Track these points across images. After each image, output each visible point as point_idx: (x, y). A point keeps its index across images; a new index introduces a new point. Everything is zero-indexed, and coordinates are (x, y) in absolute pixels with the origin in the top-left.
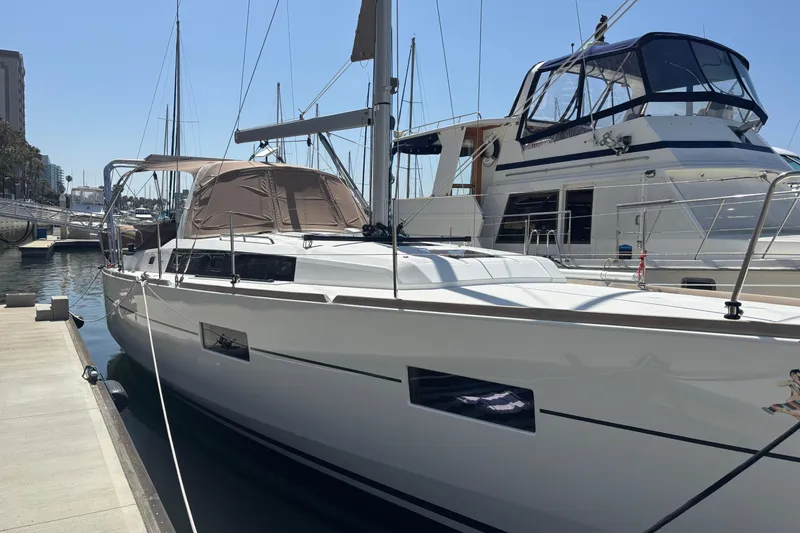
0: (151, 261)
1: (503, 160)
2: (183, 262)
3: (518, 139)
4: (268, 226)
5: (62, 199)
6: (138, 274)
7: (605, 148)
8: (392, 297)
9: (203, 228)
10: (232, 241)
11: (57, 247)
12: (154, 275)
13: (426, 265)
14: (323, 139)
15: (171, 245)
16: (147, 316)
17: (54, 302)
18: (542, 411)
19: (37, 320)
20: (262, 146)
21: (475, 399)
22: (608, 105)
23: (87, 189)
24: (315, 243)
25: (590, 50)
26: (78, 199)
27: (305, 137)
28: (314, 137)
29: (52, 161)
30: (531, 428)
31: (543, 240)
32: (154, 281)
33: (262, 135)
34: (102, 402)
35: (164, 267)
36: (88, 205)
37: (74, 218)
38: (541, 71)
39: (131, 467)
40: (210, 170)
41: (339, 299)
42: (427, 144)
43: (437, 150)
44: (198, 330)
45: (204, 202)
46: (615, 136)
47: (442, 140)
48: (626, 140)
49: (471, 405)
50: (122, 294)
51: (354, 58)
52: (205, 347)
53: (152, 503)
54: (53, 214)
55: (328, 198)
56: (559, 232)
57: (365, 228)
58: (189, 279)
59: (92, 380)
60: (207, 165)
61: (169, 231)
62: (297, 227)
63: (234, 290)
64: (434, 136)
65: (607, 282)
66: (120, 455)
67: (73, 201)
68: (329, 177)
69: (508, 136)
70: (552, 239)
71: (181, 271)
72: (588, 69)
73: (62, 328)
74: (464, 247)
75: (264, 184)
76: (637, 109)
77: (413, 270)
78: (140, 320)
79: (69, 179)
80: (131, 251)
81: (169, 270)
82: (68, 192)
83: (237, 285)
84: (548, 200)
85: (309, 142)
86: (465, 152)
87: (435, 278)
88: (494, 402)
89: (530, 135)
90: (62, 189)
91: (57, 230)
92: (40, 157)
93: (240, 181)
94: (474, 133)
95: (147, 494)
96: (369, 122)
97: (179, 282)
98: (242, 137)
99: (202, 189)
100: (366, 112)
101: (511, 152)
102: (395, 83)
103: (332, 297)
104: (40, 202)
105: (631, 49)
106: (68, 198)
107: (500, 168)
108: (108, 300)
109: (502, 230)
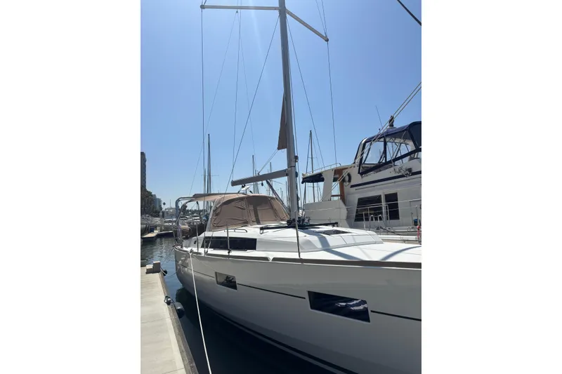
0: (195, 243)
1: (353, 182)
2: (208, 242)
3: (359, 173)
4: (245, 223)
5: (161, 214)
6: (189, 249)
7: (400, 174)
8: (297, 257)
9: (217, 227)
10: (228, 232)
11: (159, 236)
12: (195, 250)
13: (314, 239)
14: (268, 182)
15: (202, 235)
16: (192, 270)
17: (154, 264)
18: (372, 311)
19: (147, 273)
20: (243, 187)
21: (344, 304)
22: (399, 155)
23: (172, 208)
24: (265, 231)
25: (387, 132)
26: (167, 213)
27: (261, 182)
28: (265, 182)
29: (157, 197)
30: (367, 320)
31: (376, 219)
32: (195, 253)
33: (242, 182)
34: (172, 314)
35: (200, 245)
36: (172, 216)
37: (166, 222)
38: (366, 142)
39: (183, 348)
40: (220, 200)
41: (275, 259)
42: (317, 178)
43: (322, 180)
44: (214, 275)
45: (217, 215)
46: (404, 168)
47: (324, 176)
48: (410, 170)
49: (342, 307)
50: (182, 259)
51: (279, 149)
52: (218, 283)
53: (192, 367)
54: (157, 221)
55: (272, 207)
56: (384, 215)
57: (288, 222)
58: (211, 251)
59: (168, 303)
60: (218, 197)
61: (202, 228)
62: (258, 223)
63: (229, 256)
64: (320, 175)
65: (404, 241)
66: (178, 341)
67: (165, 215)
68: (272, 198)
69: (354, 172)
70: (381, 219)
71: (207, 247)
72: (387, 139)
73: (157, 276)
74: (335, 228)
75: (243, 204)
76: (412, 156)
77: (308, 242)
78: (189, 271)
79: (164, 204)
80: (187, 238)
81: (202, 247)
82: (163, 210)
83: (230, 254)
84: (377, 199)
85: (262, 184)
86: (335, 180)
87: (319, 246)
88: (353, 306)
89: (365, 170)
90: (161, 209)
91: (158, 228)
92: (152, 195)
93: (233, 203)
94: (338, 172)
95: (190, 363)
96: (287, 175)
97: (206, 253)
98: (234, 183)
99: (217, 208)
100: (285, 171)
101: (357, 179)
102: (296, 158)
103: (271, 258)
104: (152, 215)
105: (406, 130)
106: (163, 213)
107: (352, 186)
108: (177, 261)
109: (356, 216)
